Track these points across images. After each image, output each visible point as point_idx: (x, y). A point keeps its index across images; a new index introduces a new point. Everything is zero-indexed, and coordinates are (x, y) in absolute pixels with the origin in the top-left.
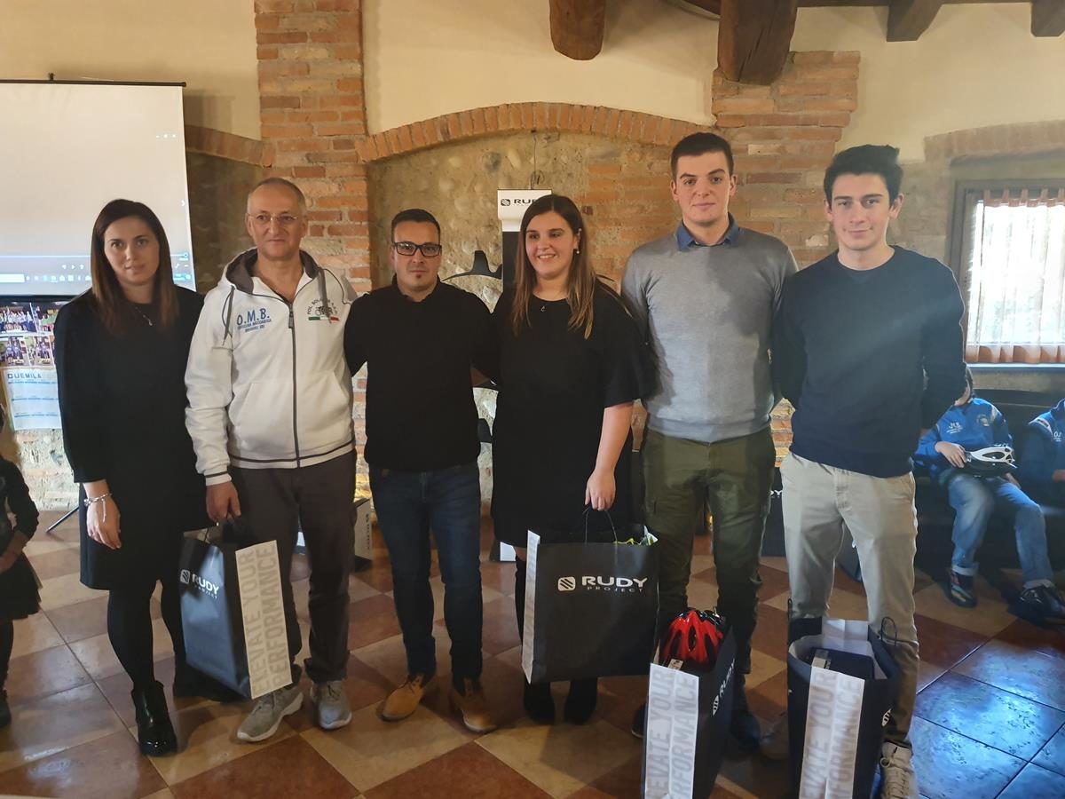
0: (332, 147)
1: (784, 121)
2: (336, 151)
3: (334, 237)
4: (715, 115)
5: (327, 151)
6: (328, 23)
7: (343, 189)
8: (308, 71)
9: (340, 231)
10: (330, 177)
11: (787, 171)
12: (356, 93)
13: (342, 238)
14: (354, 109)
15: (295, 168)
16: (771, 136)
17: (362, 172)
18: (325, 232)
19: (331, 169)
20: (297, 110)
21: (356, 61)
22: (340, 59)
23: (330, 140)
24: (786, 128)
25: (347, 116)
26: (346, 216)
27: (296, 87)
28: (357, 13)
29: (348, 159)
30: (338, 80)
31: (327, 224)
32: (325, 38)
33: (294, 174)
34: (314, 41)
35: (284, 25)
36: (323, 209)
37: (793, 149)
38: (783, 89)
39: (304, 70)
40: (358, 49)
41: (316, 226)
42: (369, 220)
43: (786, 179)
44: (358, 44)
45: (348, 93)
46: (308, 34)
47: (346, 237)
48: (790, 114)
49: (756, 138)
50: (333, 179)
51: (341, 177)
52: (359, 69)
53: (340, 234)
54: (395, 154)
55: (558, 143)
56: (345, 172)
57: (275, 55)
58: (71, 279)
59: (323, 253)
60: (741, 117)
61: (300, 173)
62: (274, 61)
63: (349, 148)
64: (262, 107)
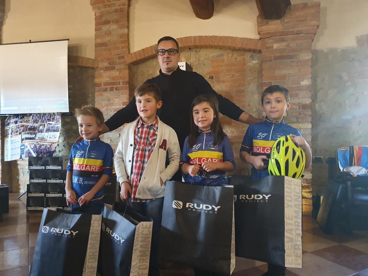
0: (117, 59)
1: (287, 34)
2: (119, 60)
3: (117, 91)
4: (259, 34)
5: (116, 61)
6: (117, 16)
7: (121, 74)
8: (111, 34)
9: (119, 89)
10: (116, 70)
11: (290, 54)
12: (126, 39)
13: (119, 91)
14: (125, 45)
15: (105, 67)
16: (283, 40)
17: (127, 67)
18: (114, 89)
19: (117, 67)
20: (107, 47)
21: (126, 28)
22: (121, 28)
23: (117, 57)
24: (289, 36)
25: (123, 48)
26: (121, 83)
27: (107, 39)
28: (127, 12)
29: (123, 63)
30: (120, 36)
31: (115, 86)
32: (117, 22)
33: (105, 70)
34: (113, 23)
35: (104, 19)
36: (114, 81)
37: (293, 45)
38: (286, 20)
39: (109, 33)
40: (127, 24)
41: (111, 87)
42: (129, 84)
43: (291, 57)
44: (127, 22)
45: (123, 40)
46: (111, 21)
47: (121, 91)
48: (290, 30)
49: (276, 41)
50: (117, 70)
51: (120, 69)
52: (127, 31)
53: (119, 90)
54: (139, 60)
55: (200, 53)
56: (121, 67)
57: (100, 29)
58: (31, 108)
59: (113, 97)
60: (269, 33)
61: (107, 69)
62: (100, 31)
63: (123, 59)
64: (95, 47)
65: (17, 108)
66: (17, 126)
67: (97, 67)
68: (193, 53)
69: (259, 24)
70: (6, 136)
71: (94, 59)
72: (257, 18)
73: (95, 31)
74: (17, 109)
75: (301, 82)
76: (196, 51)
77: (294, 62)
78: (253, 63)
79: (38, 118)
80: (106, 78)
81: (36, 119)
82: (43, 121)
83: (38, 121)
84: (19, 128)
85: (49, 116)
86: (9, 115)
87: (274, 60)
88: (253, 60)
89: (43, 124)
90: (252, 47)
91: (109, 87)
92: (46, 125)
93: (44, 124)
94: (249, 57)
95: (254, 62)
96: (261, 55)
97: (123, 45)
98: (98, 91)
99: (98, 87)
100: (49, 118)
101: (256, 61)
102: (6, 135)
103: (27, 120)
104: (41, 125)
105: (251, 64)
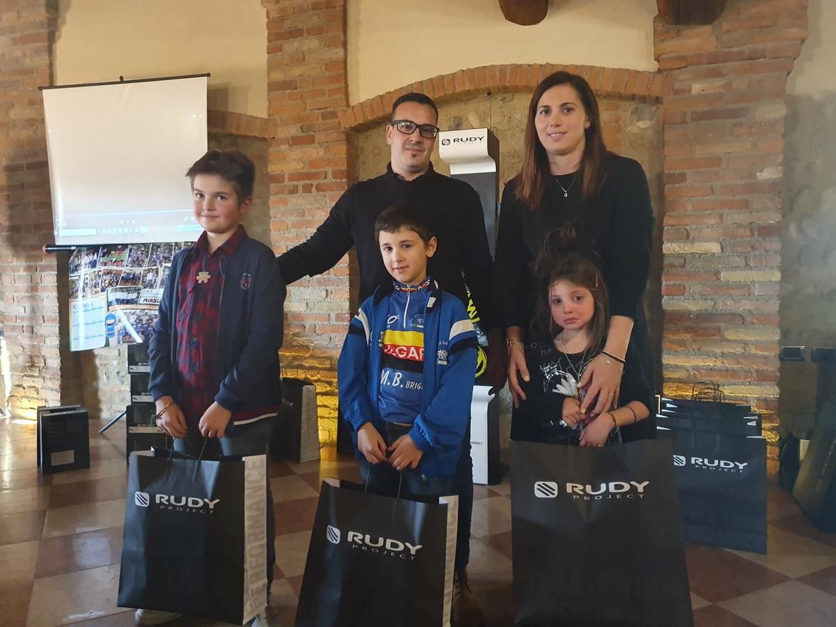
0: (320, 120)
1: (726, 58)
2: (324, 121)
3: (321, 193)
4: (657, 59)
5: (316, 122)
6: (320, 19)
7: (328, 153)
8: (304, 60)
9: (325, 188)
10: (318, 144)
11: (732, 106)
12: (340, 73)
13: (326, 193)
14: (338, 85)
15: (292, 137)
16: (716, 74)
17: (343, 137)
18: (314, 189)
19: (320, 137)
20: (295, 91)
21: (340, 46)
22: (328, 47)
23: (319, 113)
24: (731, 64)
25: (332, 92)
26: (330, 175)
27: (296, 72)
28: (341, 8)
29: (333, 128)
30: (326, 64)
31: (315, 182)
32: (317, 31)
33: (291, 143)
34: (309, 34)
35: (288, 24)
36: (313, 171)
37: (740, 84)
38: (725, 26)
39: (301, 59)
40: (342, 37)
41: (307, 185)
42: (348, 178)
43: (735, 114)
44: (342, 32)
45: (333, 73)
46: (305, 30)
47: (330, 192)
48: (735, 49)
49: (699, 77)
50: (321, 144)
51: (327, 142)
52: (343, 53)
53: (325, 191)
54: (370, 121)
55: (512, 103)
56: (330, 139)
57: (280, 49)
58: (126, 230)
59: (311, 207)
60: (682, 58)
61: (296, 141)
62: (279, 54)
63: (333, 118)
64: (269, 91)
65: (93, 232)
66: (96, 273)
67: (274, 138)
68: (496, 104)
69: (659, 37)
70: (72, 294)
71: (268, 120)
72: (654, 22)
73: (268, 53)
74: (95, 233)
75: (758, 174)
76: (504, 99)
77: (741, 124)
78: (639, 128)
79: (142, 254)
80: (296, 163)
81: (138, 258)
82: (154, 261)
83: (143, 261)
84: (99, 276)
85: (166, 249)
86: (77, 246)
87: (693, 120)
88: (639, 120)
89: (153, 268)
90: (638, 90)
91: (301, 183)
92: (161, 270)
93: (155, 267)
94: (629, 113)
95: (642, 124)
96: (658, 108)
97: (332, 86)
98: (277, 193)
99: (276, 184)
100: (166, 255)
101: (646, 122)
102: (73, 292)
103: (119, 260)
104: (149, 271)
105: (634, 130)
